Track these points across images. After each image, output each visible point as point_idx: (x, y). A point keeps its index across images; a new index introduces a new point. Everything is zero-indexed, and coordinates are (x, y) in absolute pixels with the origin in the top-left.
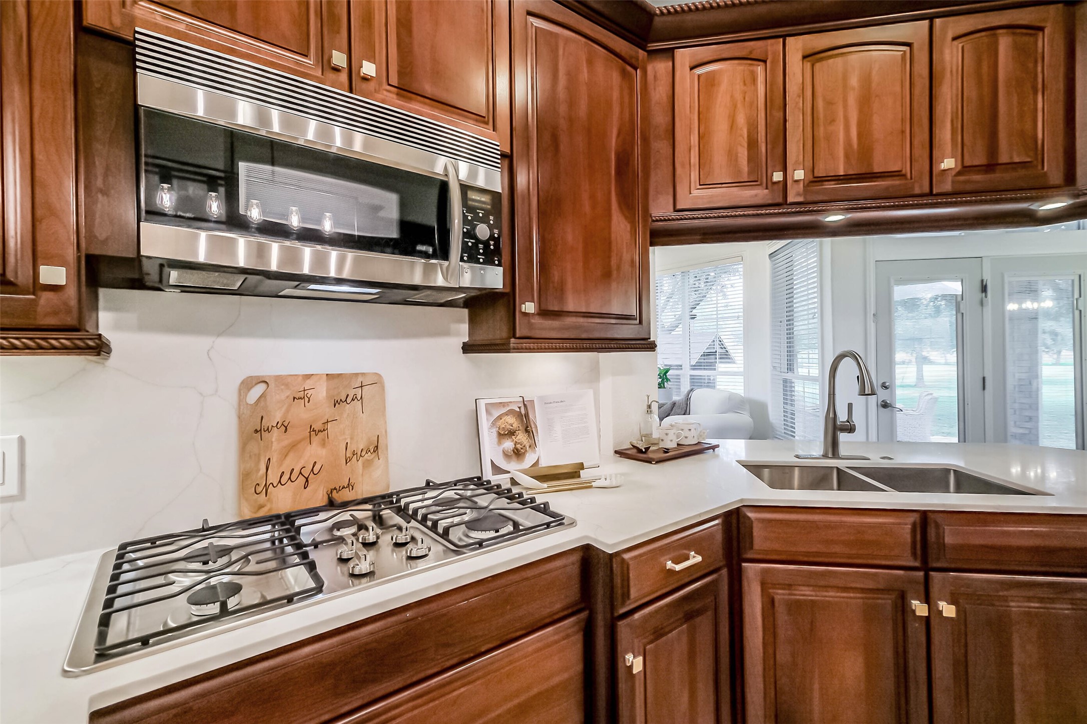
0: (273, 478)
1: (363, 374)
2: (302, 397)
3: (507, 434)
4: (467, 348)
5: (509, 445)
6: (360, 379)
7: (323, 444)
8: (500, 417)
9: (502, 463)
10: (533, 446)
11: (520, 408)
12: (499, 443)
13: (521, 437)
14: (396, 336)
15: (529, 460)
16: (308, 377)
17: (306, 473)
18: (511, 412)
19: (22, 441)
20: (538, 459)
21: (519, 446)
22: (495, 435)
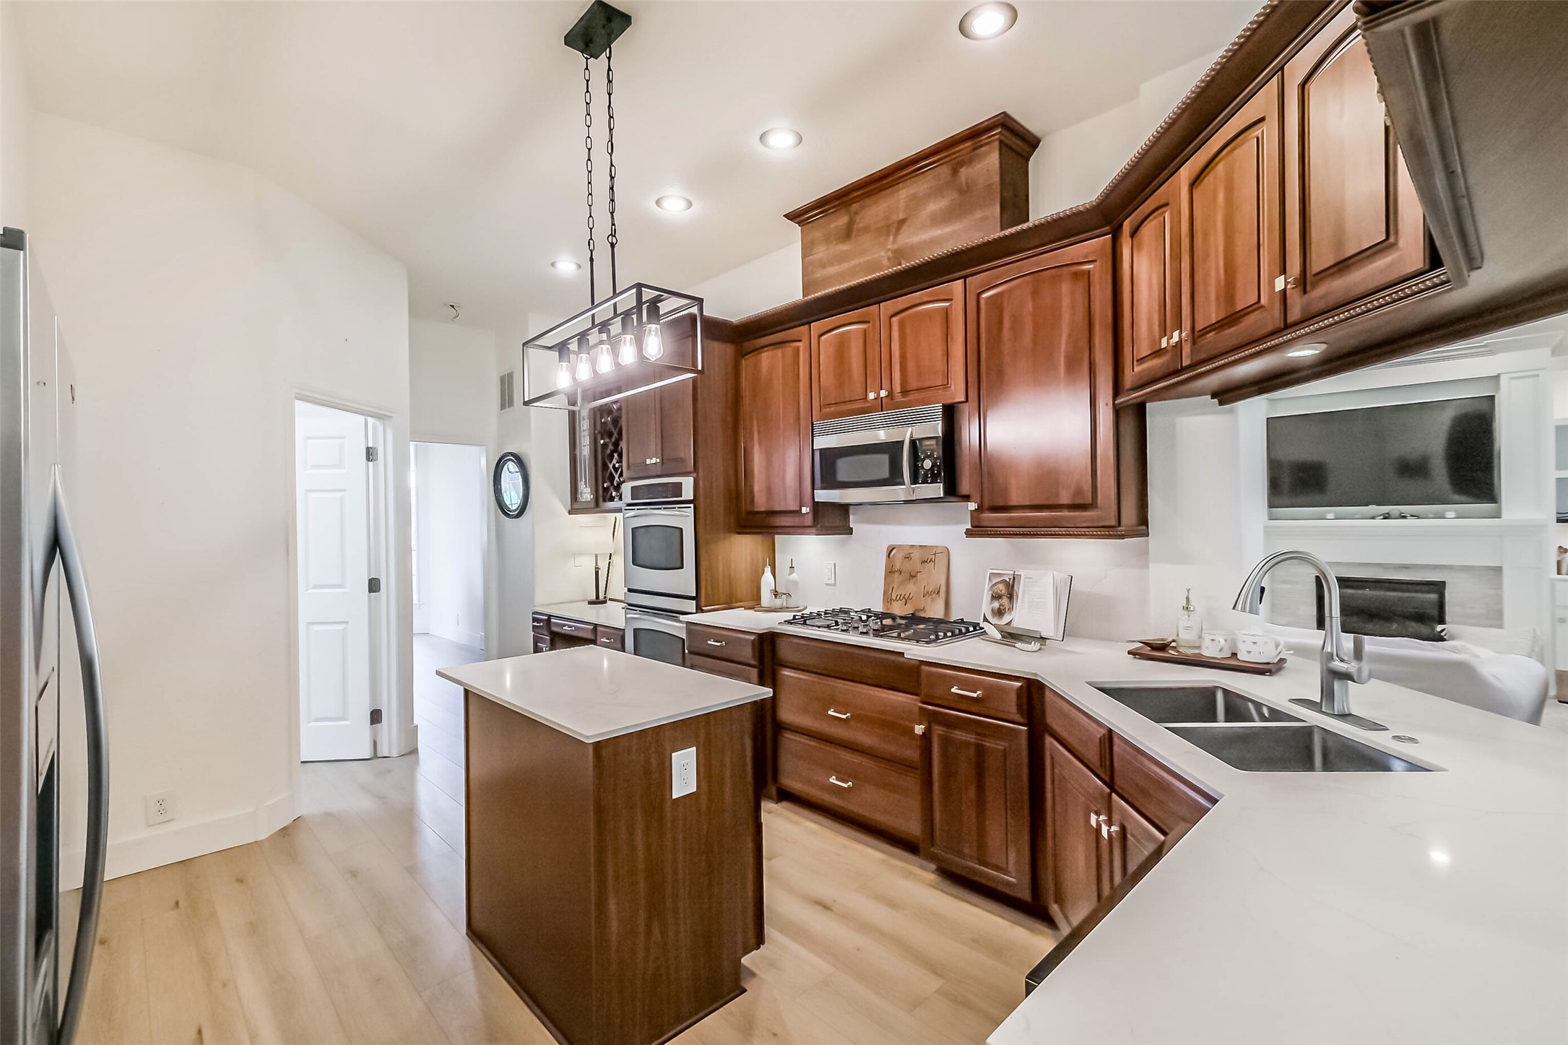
0: (894, 597)
1: (937, 547)
2: (908, 557)
3: (996, 597)
4: (969, 533)
5: (996, 605)
6: (935, 549)
7: (915, 584)
8: (995, 584)
9: (989, 617)
10: (1011, 609)
11: (1010, 579)
12: (991, 603)
13: (1005, 601)
14: (938, 524)
15: (1006, 619)
16: (912, 546)
17: (906, 597)
18: (1004, 581)
19: (835, 564)
20: (1011, 621)
21: (1001, 607)
22: (990, 596)
